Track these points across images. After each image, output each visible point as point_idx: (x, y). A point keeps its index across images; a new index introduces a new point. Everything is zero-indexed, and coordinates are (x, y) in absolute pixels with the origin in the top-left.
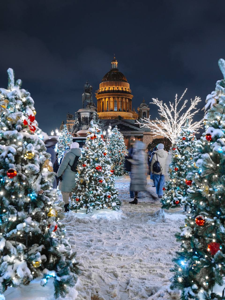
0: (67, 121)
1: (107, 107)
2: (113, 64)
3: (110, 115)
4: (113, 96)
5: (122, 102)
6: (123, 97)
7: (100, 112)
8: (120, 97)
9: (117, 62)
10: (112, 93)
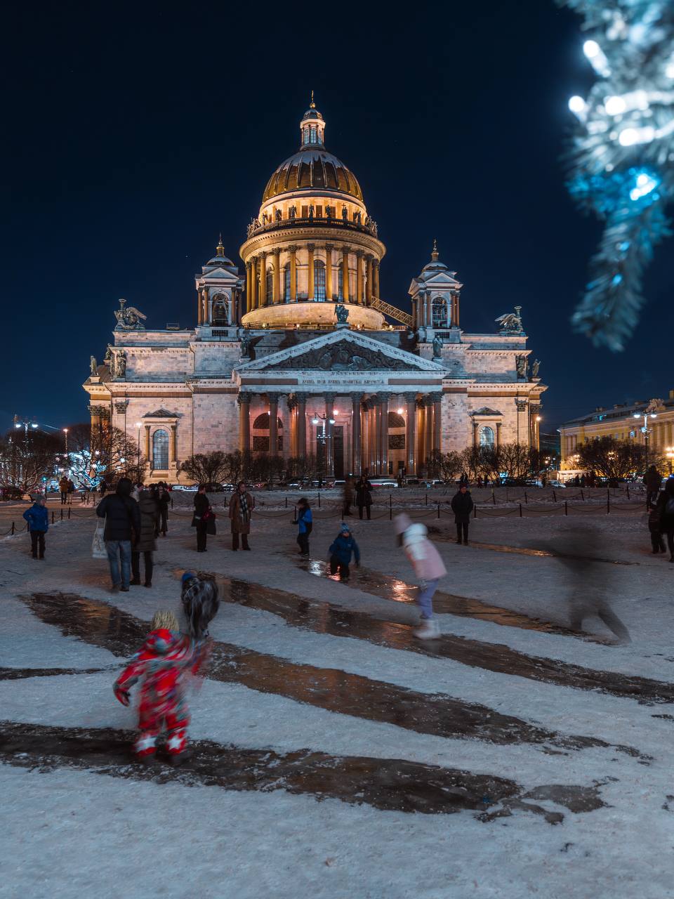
0: (116, 334)
1: (285, 290)
2: (307, 126)
3: (296, 317)
4: (311, 242)
5: (342, 267)
6: (348, 245)
7: (256, 307)
8: (337, 249)
9: (324, 119)
10: (307, 229)
